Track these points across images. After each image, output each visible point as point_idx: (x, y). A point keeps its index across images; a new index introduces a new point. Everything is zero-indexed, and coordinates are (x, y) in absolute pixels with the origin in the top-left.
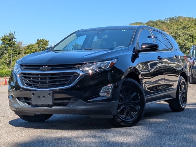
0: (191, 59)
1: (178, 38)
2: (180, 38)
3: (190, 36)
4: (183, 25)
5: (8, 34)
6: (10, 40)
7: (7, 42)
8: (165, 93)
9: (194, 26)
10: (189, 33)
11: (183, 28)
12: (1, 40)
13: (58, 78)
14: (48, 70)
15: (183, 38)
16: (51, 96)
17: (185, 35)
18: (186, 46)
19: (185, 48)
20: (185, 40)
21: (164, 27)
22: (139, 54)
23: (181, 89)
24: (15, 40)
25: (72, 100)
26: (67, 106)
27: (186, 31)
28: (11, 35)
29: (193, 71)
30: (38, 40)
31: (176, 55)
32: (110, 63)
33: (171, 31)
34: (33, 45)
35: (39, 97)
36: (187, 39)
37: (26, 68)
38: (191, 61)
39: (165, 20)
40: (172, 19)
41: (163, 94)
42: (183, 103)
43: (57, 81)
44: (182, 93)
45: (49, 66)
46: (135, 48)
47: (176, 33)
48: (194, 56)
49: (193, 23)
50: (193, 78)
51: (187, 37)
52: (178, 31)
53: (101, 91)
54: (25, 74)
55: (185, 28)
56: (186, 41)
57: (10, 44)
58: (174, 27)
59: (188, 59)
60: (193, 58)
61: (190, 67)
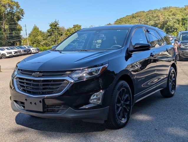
0: (179, 42)
1: (169, 22)
2: (170, 21)
3: (177, 20)
4: (172, 12)
5: (54, 22)
6: (56, 26)
7: (53, 27)
8: (157, 86)
9: (180, 13)
10: (176, 18)
11: (173, 14)
12: (50, 26)
13: (48, 85)
14: (39, 77)
15: (172, 21)
16: (42, 103)
17: (174, 19)
18: (174, 27)
19: (174, 28)
20: (173, 23)
21: (160, 14)
22: (132, 54)
23: (171, 78)
24: (59, 26)
25: (63, 108)
26: (58, 112)
27: (175, 17)
28: (56, 22)
29: (180, 52)
30: (74, 25)
31: (167, 49)
32: (101, 68)
33: (164, 16)
34: (71, 29)
35: (31, 103)
36: (175, 22)
37: (22, 73)
38: (179, 44)
39: (160, 9)
40: (165, 9)
41: (155, 87)
42: (173, 89)
43: (47, 88)
44: (172, 81)
45: (40, 72)
46: (128, 48)
47: (168, 18)
48: (181, 40)
49: (179, 11)
50: (180, 57)
51: (175, 20)
52: (169, 17)
53: (92, 98)
54: (20, 78)
55: (174, 14)
56: (175, 24)
57: (56, 29)
58: (166, 14)
59: (176, 41)
60: (180, 42)
61: (178, 48)
